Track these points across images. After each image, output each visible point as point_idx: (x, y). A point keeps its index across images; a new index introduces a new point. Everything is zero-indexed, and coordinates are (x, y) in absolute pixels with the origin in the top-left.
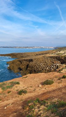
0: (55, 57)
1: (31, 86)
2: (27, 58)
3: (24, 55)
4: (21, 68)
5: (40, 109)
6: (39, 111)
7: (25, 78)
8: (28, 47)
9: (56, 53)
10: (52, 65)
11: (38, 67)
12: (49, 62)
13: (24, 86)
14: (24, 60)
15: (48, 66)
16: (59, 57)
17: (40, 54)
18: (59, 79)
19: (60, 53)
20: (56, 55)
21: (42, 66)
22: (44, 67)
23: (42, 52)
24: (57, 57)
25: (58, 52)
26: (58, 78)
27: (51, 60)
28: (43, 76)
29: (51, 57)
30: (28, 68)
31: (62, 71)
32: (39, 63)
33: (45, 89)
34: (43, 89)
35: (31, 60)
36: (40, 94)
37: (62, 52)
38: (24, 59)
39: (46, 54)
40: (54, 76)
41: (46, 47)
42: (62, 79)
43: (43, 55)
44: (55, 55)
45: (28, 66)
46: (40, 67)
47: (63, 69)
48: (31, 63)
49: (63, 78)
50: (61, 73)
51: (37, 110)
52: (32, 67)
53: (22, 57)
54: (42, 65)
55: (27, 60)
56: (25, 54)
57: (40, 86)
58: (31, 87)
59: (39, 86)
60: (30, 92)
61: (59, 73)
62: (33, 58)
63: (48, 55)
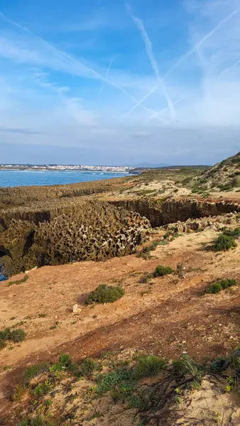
0: (131, 202)
1: (41, 311)
2: (27, 209)
3: (14, 197)
4: (6, 245)
5: (73, 392)
6: (70, 399)
7: (18, 282)
8: (30, 166)
9: (136, 189)
10: (122, 232)
11: (70, 239)
12: (109, 220)
13: (14, 313)
14: (18, 216)
15: (105, 237)
16: (145, 205)
17: (77, 194)
18: (143, 281)
19: (148, 188)
20: (137, 198)
21: (85, 236)
22: (93, 241)
23: (85, 184)
24: (138, 202)
25: (143, 187)
26: (138, 278)
27: (118, 214)
28: (86, 273)
29: (116, 204)
30: (34, 246)
31: (152, 253)
32: (74, 226)
34: (87, 320)
35: (45, 216)
36: (74, 337)
37: (155, 185)
38: (14, 210)
39: (100, 191)
40: (126, 269)
41: (99, 168)
42: (153, 281)
43: (90, 198)
44: (132, 197)
45: (30, 238)
46: (78, 239)
47: (156, 244)
48: (44, 227)
49: (155, 276)
50: (150, 257)
52: (49, 241)
53: (9, 203)
54: (86, 232)
55: (26, 217)
56: (19, 191)
57: (76, 308)
58: (42, 316)
59: (72, 311)
60: (38, 335)
61: (145, 258)
62: (51, 207)
63: (107, 197)
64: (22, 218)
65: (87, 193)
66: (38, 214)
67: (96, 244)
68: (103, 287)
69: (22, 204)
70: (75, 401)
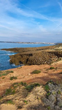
0: (53, 52)
1: (22, 74)
3: (25, 50)
4: (22, 61)
5: (21, 88)
6: (19, 89)
8: (30, 43)
9: (55, 49)
10: (50, 60)
11: (37, 61)
12: (47, 57)
13: (17, 74)
14: (25, 54)
15: (46, 61)
16: (57, 53)
17: (40, 50)
18: (47, 70)
19: (58, 48)
20: (55, 51)
22: (42, 61)
23: (42, 47)
24: (55, 52)
25: (57, 48)
27: (49, 55)
29: (49, 52)
30: (28, 62)
31: (52, 64)
32: (38, 57)
33: (32, 77)
34: (31, 77)
35: (31, 55)
36: (27, 80)
37: (60, 48)
38: (24, 53)
39: (46, 49)
40: (44, 67)
41: (47, 43)
42: (49, 70)
43: (43, 51)
44: (54, 51)
45: (28, 60)
46: (39, 61)
47: (53, 62)
48: (31, 58)
50: (51, 65)
51: (18, 88)
52: (32, 61)
53: (24, 52)
54: (41, 59)
55: (27, 55)
56: (26, 49)
58: (22, 75)
59: (28, 75)
60: (20, 79)
62: (33, 53)
63: (47, 50)
64: (26, 55)
65: (43, 49)
66: (30, 54)
67: (43, 62)
68: (36, 70)
69: (26, 52)
70: (20, 89)
